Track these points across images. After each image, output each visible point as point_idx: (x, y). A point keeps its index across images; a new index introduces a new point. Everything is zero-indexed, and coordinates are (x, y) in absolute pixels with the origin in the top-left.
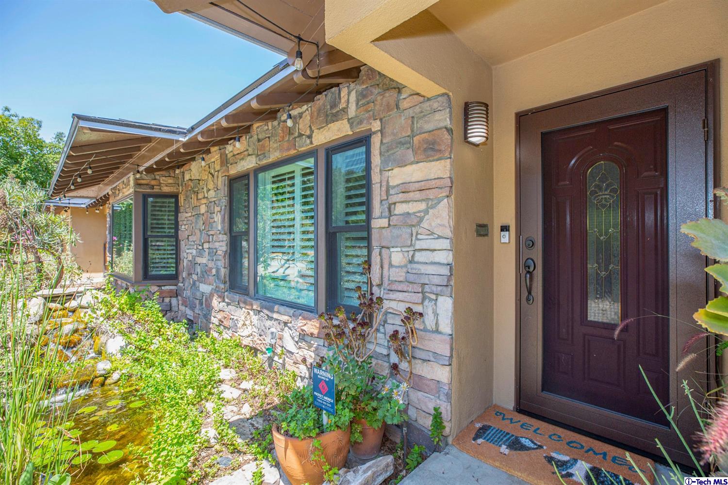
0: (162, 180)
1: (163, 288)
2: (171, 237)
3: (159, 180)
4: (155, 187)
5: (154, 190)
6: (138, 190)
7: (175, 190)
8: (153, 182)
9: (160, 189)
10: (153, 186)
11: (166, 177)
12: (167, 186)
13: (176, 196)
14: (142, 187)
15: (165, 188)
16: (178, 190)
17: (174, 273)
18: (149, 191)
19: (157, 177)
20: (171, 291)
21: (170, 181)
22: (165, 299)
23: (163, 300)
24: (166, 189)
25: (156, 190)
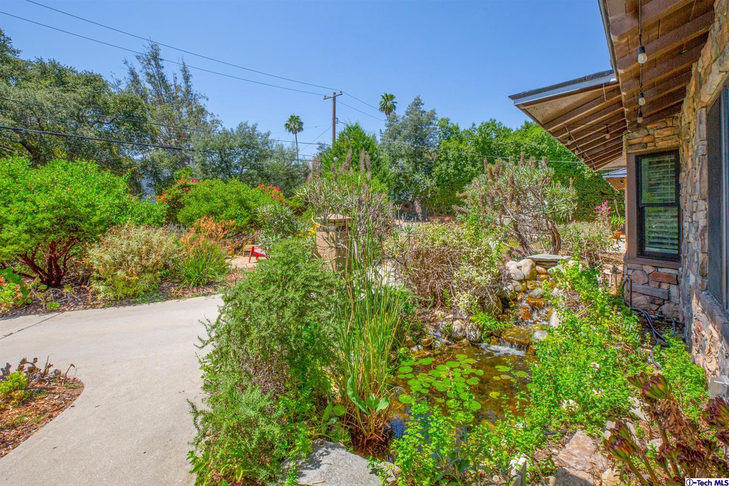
0: (657, 134)
1: (660, 270)
2: (672, 205)
3: (653, 135)
4: (649, 144)
5: (648, 148)
6: (630, 152)
7: (674, 144)
8: (646, 140)
9: (655, 146)
10: (646, 144)
11: (661, 129)
12: (662, 140)
13: (675, 152)
14: (634, 147)
15: (661, 143)
16: (677, 143)
17: (676, 252)
18: (643, 150)
19: (651, 132)
20: (669, 276)
21: (667, 133)
22: (662, 284)
23: (659, 286)
24: (662, 145)
25: (650, 148)
